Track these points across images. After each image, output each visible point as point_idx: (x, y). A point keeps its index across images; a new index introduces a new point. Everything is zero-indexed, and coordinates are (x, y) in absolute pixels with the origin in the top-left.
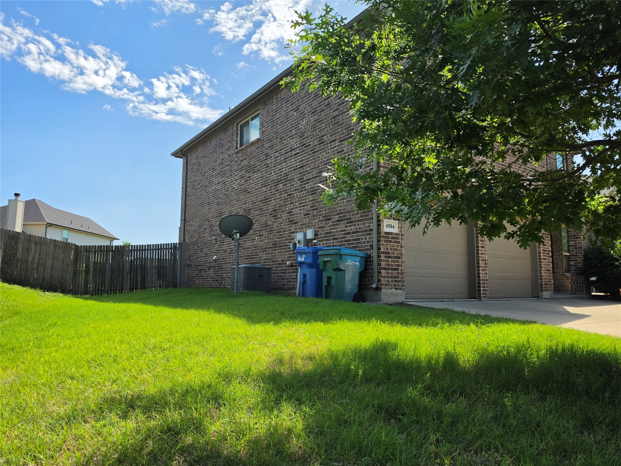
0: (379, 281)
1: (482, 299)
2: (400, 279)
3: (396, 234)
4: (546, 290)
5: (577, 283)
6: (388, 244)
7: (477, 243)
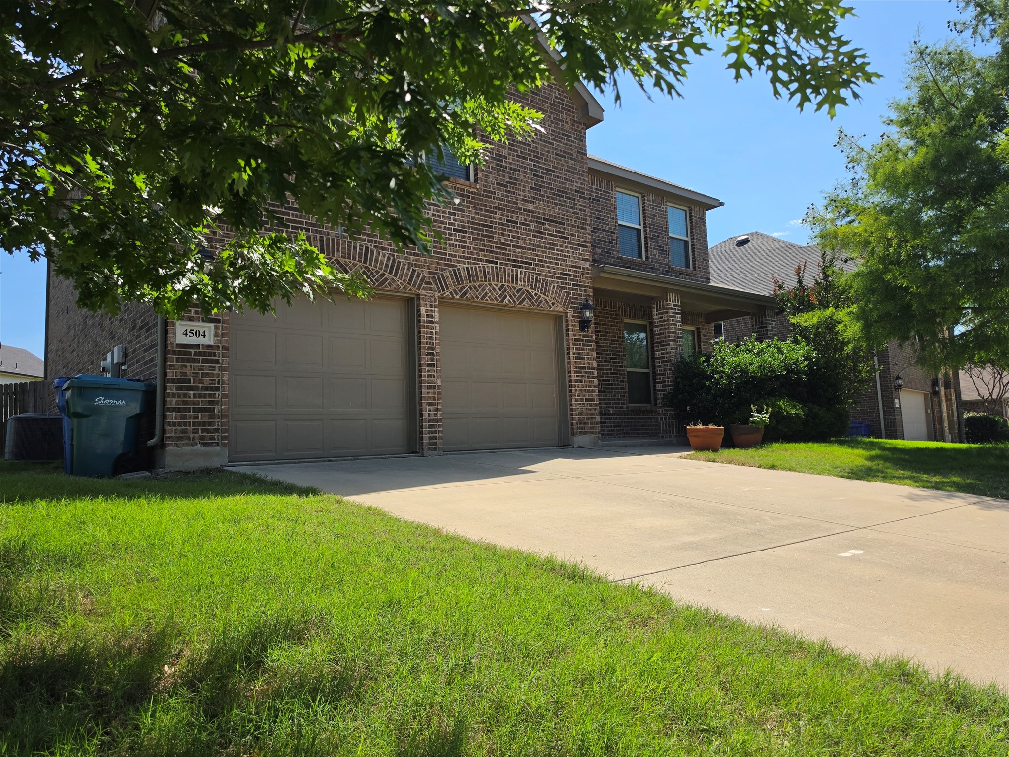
0: (164, 431)
1: (426, 452)
2: (216, 427)
3: (210, 347)
4: (581, 433)
5: (665, 419)
6: (186, 366)
7: (420, 359)
